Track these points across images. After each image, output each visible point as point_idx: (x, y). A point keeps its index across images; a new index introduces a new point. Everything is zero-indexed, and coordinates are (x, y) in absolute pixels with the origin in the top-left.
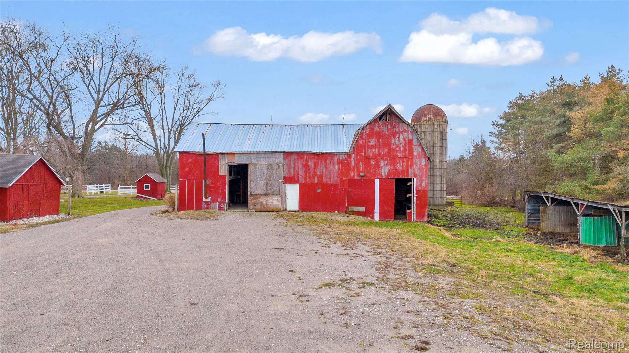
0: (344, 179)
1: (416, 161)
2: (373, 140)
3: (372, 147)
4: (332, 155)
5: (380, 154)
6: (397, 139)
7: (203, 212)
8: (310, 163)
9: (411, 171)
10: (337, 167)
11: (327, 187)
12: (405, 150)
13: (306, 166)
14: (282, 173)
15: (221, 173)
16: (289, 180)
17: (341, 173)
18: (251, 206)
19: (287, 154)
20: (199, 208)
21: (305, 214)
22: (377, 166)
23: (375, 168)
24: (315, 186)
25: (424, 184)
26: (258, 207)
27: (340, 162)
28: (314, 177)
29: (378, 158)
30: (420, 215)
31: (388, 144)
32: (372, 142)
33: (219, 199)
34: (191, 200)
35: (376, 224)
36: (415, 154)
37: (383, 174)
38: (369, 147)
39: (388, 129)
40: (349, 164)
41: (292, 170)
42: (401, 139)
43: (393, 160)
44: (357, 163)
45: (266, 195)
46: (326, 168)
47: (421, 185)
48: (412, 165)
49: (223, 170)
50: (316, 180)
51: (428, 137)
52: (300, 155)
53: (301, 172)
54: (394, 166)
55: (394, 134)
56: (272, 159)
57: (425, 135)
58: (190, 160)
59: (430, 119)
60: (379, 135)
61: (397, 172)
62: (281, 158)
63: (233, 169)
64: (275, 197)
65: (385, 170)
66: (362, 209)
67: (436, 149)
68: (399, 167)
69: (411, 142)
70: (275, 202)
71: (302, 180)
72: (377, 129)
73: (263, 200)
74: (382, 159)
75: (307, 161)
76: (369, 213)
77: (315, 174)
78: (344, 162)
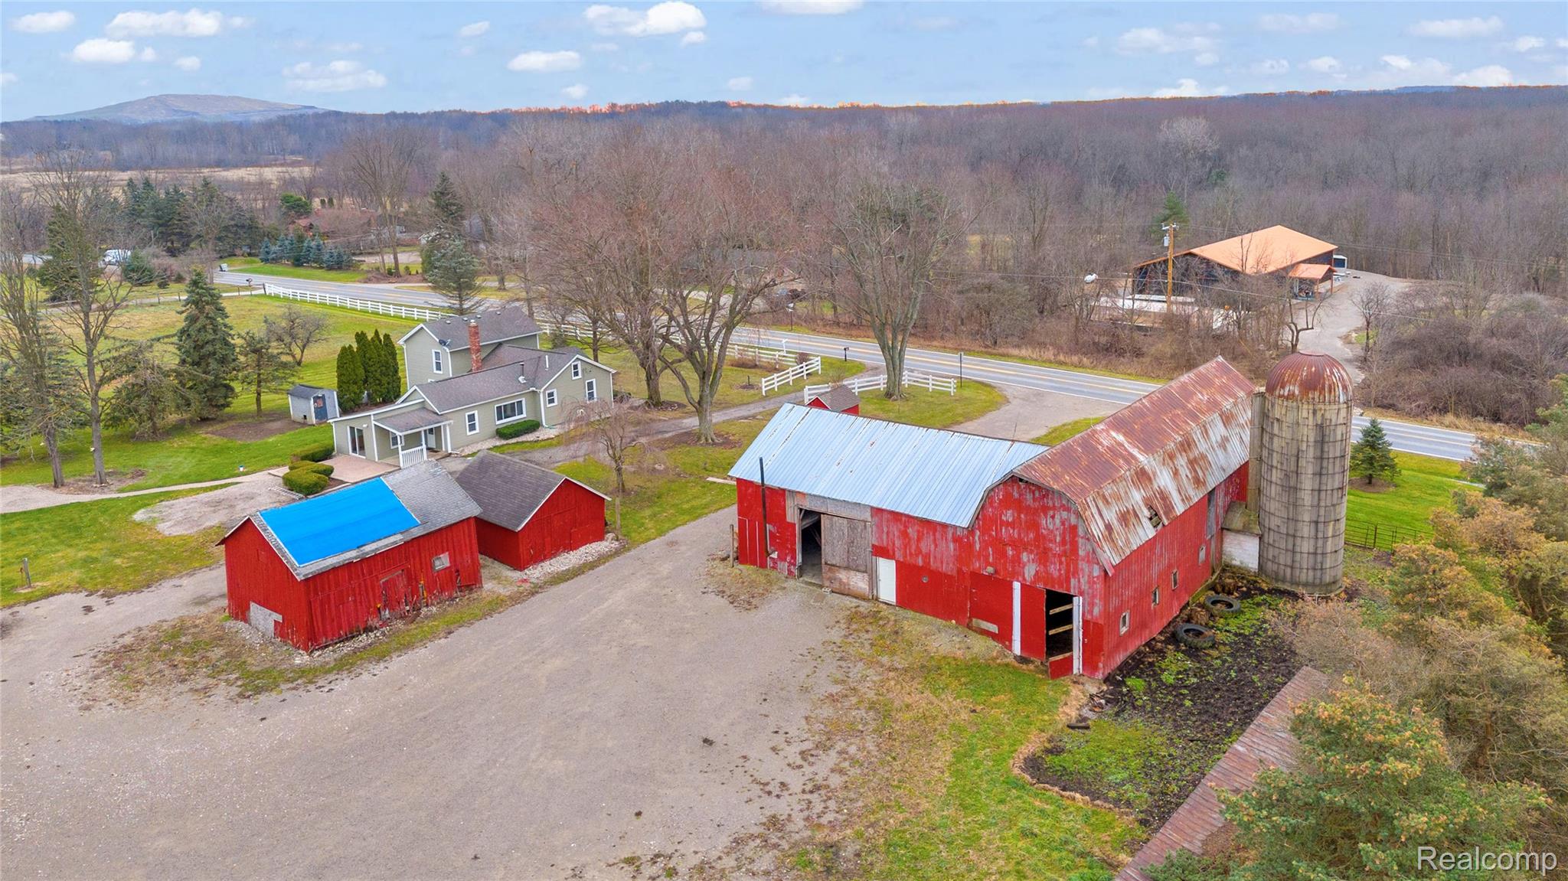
0: (965, 569)
1: (1082, 566)
2: (1009, 512)
3: (1008, 524)
4: (944, 526)
5: (1021, 540)
6: (1049, 520)
7: (768, 573)
8: (910, 530)
9: (1073, 582)
10: (952, 546)
11: (937, 576)
12: (1063, 542)
13: (905, 534)
14: (871, 538)
15: (789, 519)
16: (881, 551)
17: (959, 559)
18: (827, 581)
19: (877, 511)
20: (763, 565)
21: (906, 613)
22: (1017, 560)
23: (1013, 562)
25: (1096, 611)
26: (836, 585)
27: (957, 540)
28: (917, 555)
29: (1019, 545)
30: (1089, 665)
31: (1034, 526)
32: (1010, 516)
33: (788, 558)
34: (753, 550)
35: (1017, 663)
36: (1081, 553)
37: (1026, 575)
38: (1002, 523)
39: (1034, 499)
40: (971, 545)
41: (885, 537)
42: (1058, 521)
43: (1043, 557)
44: (984, 548)
45: (848, 568)
46: (936, 546)
47: (1091, 612)
48: (1076, 573)
49: (792, 516)
50: (920, 562)
51: (1287, 433)
52: (896, 516)
53: (898, 543)
54: (1045, 566)
55: (1045, 510)
56: (856, 514)
57: (1280, 429)
58: (750, 491)
60: (1021, 505)
61: (1046, 577)
62: (867, 516)
63: (803, 516)
64: (860, 575)
65: (1030, 570)
66: (994, 628)
67: (1303, 463)
68: (1054, 570)
70: (858, 582)
71: (899, 556)
72: (1016, 495)
73: (843, 575)
74: (1025, 549)
75: (906, 527)
76: (1004, 637)
77: (919, 551)
78: (962, 540)
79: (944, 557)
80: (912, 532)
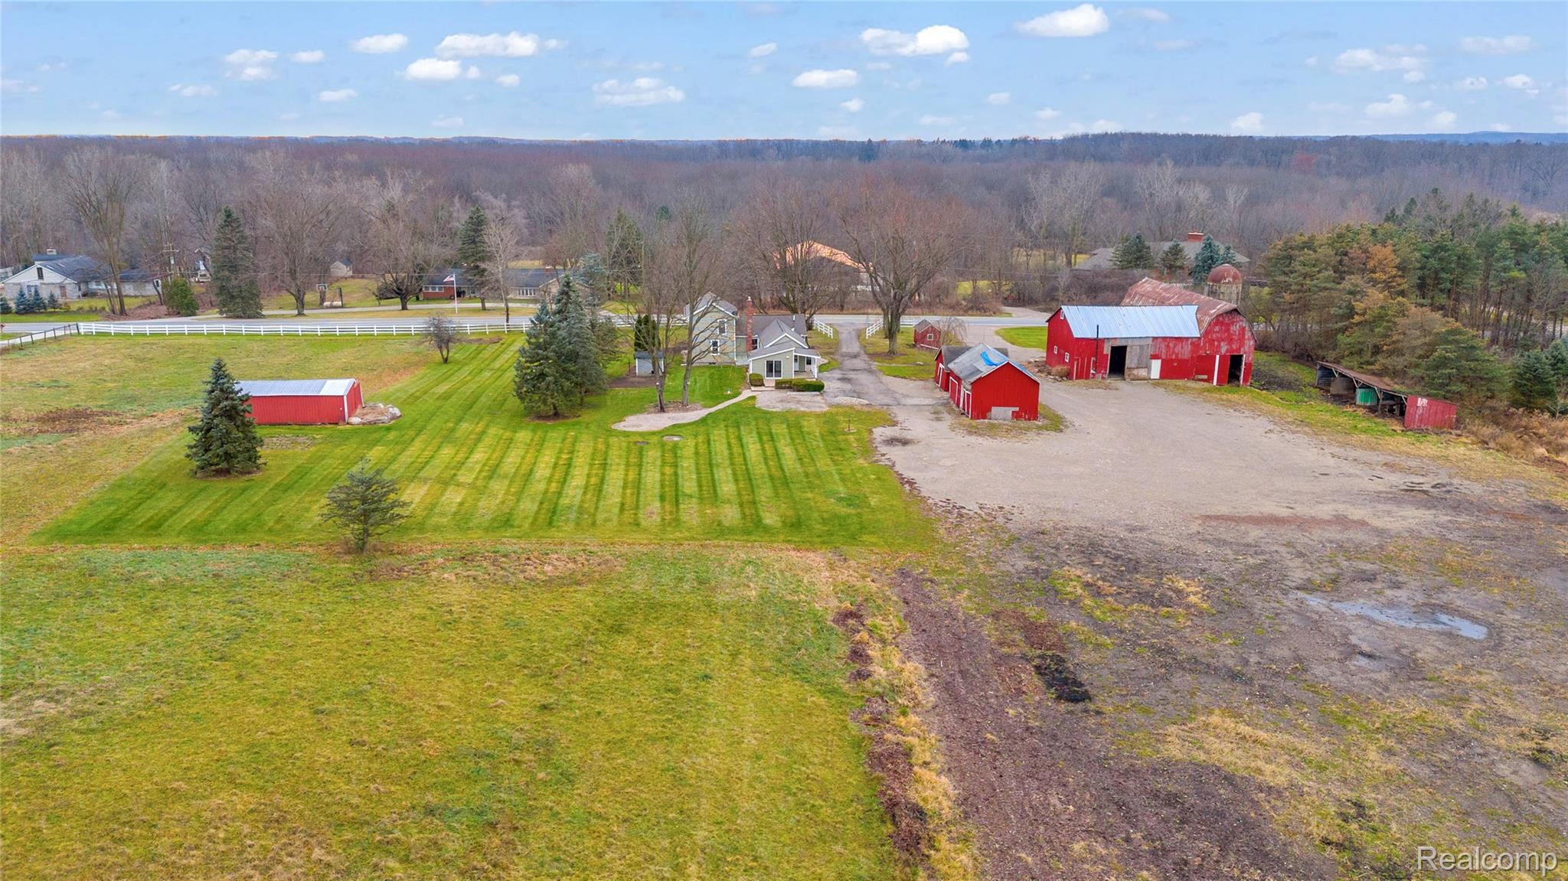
0: (1194, 356)
1: (1246, 342)
3: (1217, 333)
4: (1187, 339)
5: (1221, 338)
6: (1234, 327)
7: (1090, 382)
9: (1242, 350)
10: (1189, 347)
11: (1182, 362)
13: (1168, 346)
14: (1150, 351)
15: (1105, 353)
16: (1155, 357)
17: (1193, 351)
18: (1126, 376)
19: (1155, 339)
20: (1087, 377)
21: (1167, 381)
22: (1219, 346)
23: (1217, 347)
24: (1172, 361)
25: (1250, 359)
26: (1132, 377)
27: (1192, 344)
28: (1172, 355)
29: (1220, 340)
30: (1245, 380)
31: (1228, 330)
32: (1217, 329)
33: (1103, 371)
34: (1082, 372)
35: (1215, 389)
37: (1222, 352)
38: (1214, 333)
40: (1199, 345)
41: (1157, 350)
42: (1238, 326)
43: (1230, 341)
44: (1205, 344)
45: (1137, 368)
46: (1182, 349)
47: (1248, 360)
48: (1243, 346)
49: (1107, 350)
50: (1173, 357)
52: (1164, 339)
53: (1164, 351)
54: (1231, 346)
55: (1233, 323)
56: (1143, 343)
58: (1083, 343)
59: (1229, 282)
60: (1222, 324)
61: (1232, 350)
62: (1150, 342)
63: (1114, 349)
64: (1144, 370)
65: (1224, 348)
66: (1205, 377)
68: (1234, 347)
69: (1243, 329)
70: (1143, 373)
71: (1164, 357)
72: (1224, 319)
73: (1135, 372)
74: (1223, 341)
75: (1169, 343)
76: (1210, 380)
77: (1173, 352)
78: (1195, 343)
79: (1185, 352)
80: (1171, 345)
